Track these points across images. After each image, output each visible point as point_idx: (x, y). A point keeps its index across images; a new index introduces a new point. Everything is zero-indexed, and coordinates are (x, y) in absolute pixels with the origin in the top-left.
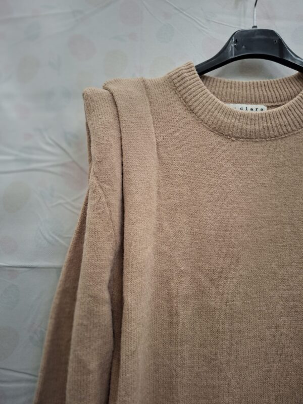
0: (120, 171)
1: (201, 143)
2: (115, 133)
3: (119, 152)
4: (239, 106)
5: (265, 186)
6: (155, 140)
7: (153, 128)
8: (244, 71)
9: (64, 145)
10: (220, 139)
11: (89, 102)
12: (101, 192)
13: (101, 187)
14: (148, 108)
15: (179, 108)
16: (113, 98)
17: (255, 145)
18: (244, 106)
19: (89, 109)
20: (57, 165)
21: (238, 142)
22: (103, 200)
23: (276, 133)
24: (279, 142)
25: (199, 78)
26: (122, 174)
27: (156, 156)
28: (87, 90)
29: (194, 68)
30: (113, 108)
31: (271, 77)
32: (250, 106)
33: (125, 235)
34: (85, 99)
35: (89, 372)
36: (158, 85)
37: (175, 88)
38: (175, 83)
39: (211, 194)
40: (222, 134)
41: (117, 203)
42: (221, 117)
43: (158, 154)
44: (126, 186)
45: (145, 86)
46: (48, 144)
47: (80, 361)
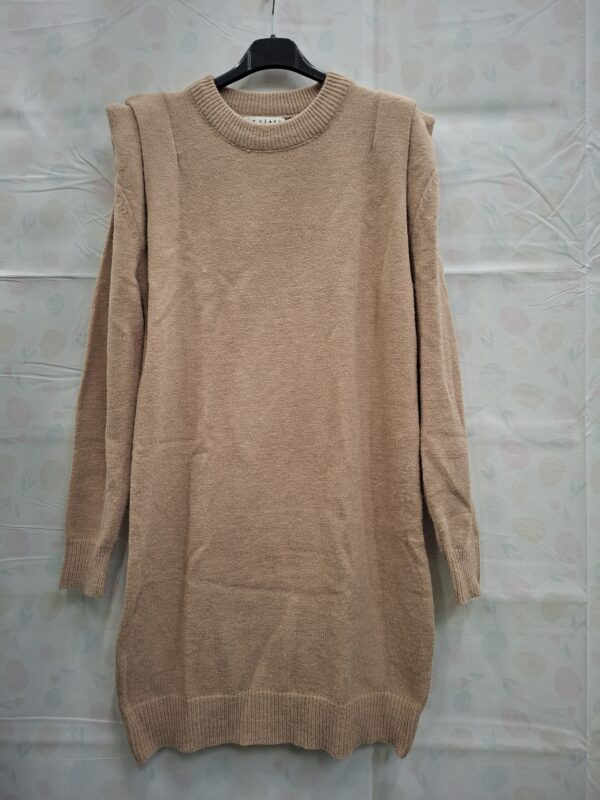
0: (141, 180)
1: (220, 154)
2: (137, 145)
3: (140, 162)
4: (258, 118)
5: (276, 194)
6: (175, 152)
7: (173, 141)
8: (268, 82)
9: (94, 163)
10: (237, 151)
11: (113, 117)
12: (124, 195)
13: (124, 192)
14: (169, 121)
15: (199, 121)
16: (133, 112)
17: (268, 156)
18: (263, 118)
19: (113, 123)
20: (89, 183)
21: (253, 154)
22: (127, 202)
23: (287, 144)
24: (290, 153)
25: (217, 91)
26: (144, 182)
27: (176, 167)
28: (109, 105)
29: (213, 81)
30: (134, 123)
31: (295, 87)
32: (268, 119)
33: (149, 235)
34: (109, 115)
35: (123, 335)
36: (179, 98)
37: (194, 101)
38: (194, 96)
39: (229, 203)
40: (238, 146)
41: (140, 208)
42: (237, 129)
43: (179, 166)
44: (147, 193)
45: (166, 101)
46: (78, 162)
47: (115, 326)
